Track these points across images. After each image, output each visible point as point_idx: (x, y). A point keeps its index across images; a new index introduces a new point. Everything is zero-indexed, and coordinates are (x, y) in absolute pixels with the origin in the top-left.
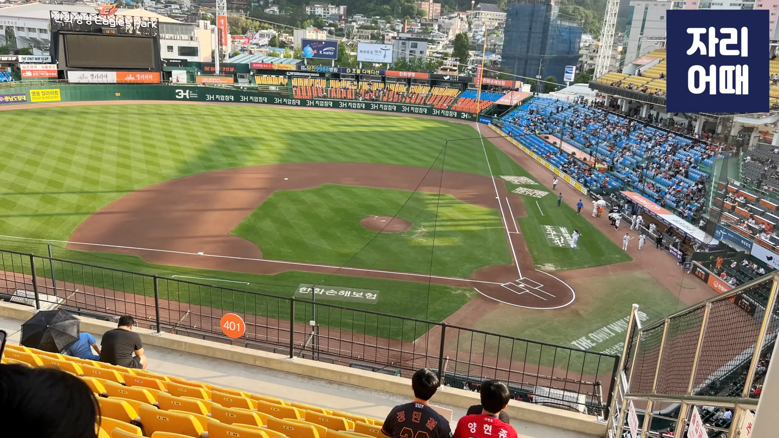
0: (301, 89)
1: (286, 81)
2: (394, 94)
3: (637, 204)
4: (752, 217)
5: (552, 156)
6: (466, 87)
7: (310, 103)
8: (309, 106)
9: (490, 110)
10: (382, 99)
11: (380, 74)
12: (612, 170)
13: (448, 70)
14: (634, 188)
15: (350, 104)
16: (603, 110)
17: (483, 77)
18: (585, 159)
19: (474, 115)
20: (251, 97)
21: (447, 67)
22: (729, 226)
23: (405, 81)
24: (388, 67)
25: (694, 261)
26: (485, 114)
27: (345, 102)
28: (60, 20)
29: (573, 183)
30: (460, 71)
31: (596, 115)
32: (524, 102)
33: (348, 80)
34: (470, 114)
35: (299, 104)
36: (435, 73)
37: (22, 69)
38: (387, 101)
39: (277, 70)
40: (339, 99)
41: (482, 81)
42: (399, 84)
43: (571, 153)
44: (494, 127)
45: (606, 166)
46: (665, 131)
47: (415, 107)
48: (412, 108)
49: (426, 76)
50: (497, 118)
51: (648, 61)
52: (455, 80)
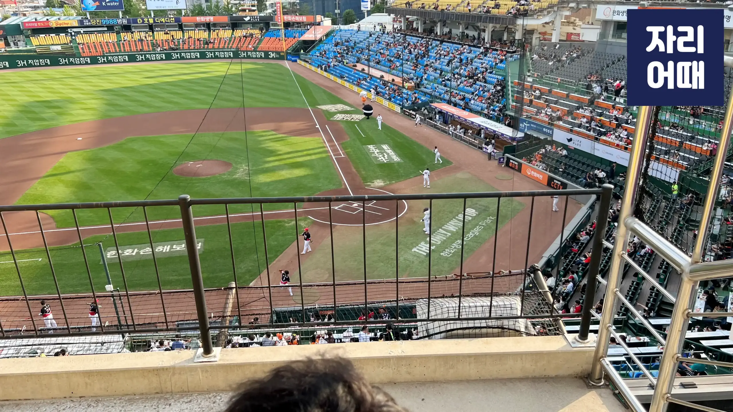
0: (88, 46)
1: (69, 38)
2: (195, 41)
3: (447, 112)
4: (548, 106)
5: (362, 82)
6: (269, 27)
7: (101, 60)
8: (101, 63)
9: (297, 47)
10: (183, 48)
11: (176, 22)
12: (419, 87)
13: (247, 11)
14: (441, 99)
15: (147, 55)
16: (402, 34)
17: (283, 14)
18: (393, 80)
19: (282, 54)
20: (30, 61)
21: (245, 7)
22: (531, 118)
23: (204, 26)
24: (183, 14)
25: (507, 154)
26: (292, 51)
27: (142, 55)
29: (386, 103)
30: (260, 11)
31: (396, 39)
32: (327, 35)
33: (141, 31)
34: (278, 53)
35: (89, 62)
36: (234, 15)
38: (189, 49)
39: (56, 28)
40: (134, 52)
41: (284, 19)
42: (199, 30)
43: (379, 77)
44: (303, 63)
45: (413, 84)
46: (460, 44)
47: (220, 52)
48: (217, 53)
49: (225, 19)
50: (305, 54)
52: (256, 20)
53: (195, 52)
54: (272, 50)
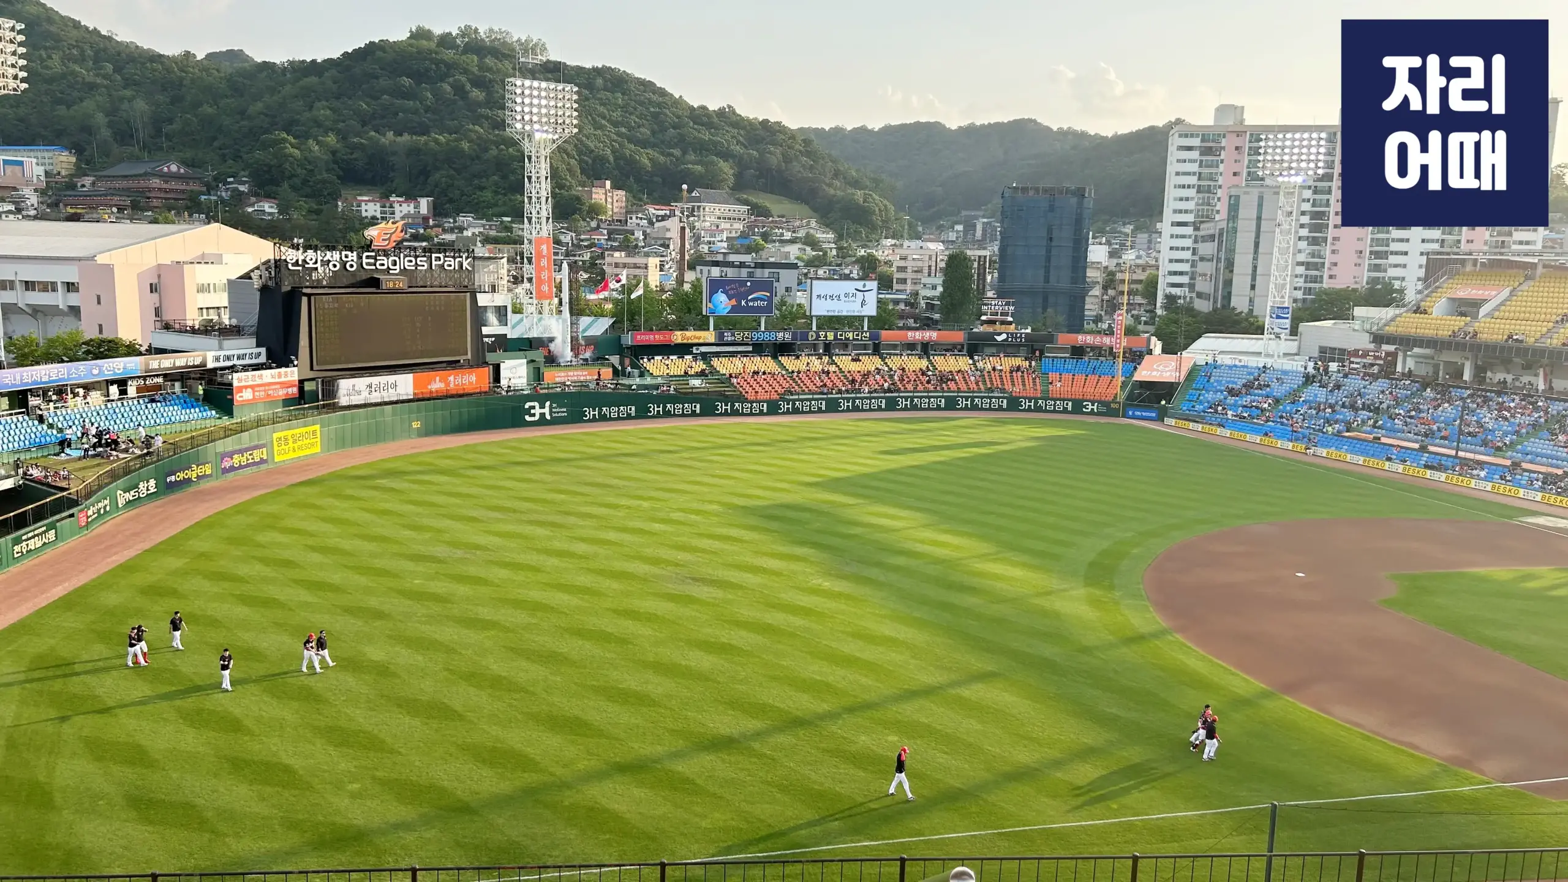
8: (784, 413)
9: (1138, 392)
11: (870, 339)
15: (857, 401)
19: (1113, 406)
20: (669, 406)
23: (916, 349)
27: (848, 399)
28: (296, 264)
32: (1190, 374)
33: (811, 355)
35: (766, 411)
36: (976, 330)
37: (235, 384)
39: (677, 345)
42: (908, 355)
44: (1194, 426)
47: (982, 398)
48: (976, 400)
49: (958, 336)
50: (1172, 408)
51: (1487, 293)
52: (1019, 340)
53: (937, 397)
54: (1092, 398)
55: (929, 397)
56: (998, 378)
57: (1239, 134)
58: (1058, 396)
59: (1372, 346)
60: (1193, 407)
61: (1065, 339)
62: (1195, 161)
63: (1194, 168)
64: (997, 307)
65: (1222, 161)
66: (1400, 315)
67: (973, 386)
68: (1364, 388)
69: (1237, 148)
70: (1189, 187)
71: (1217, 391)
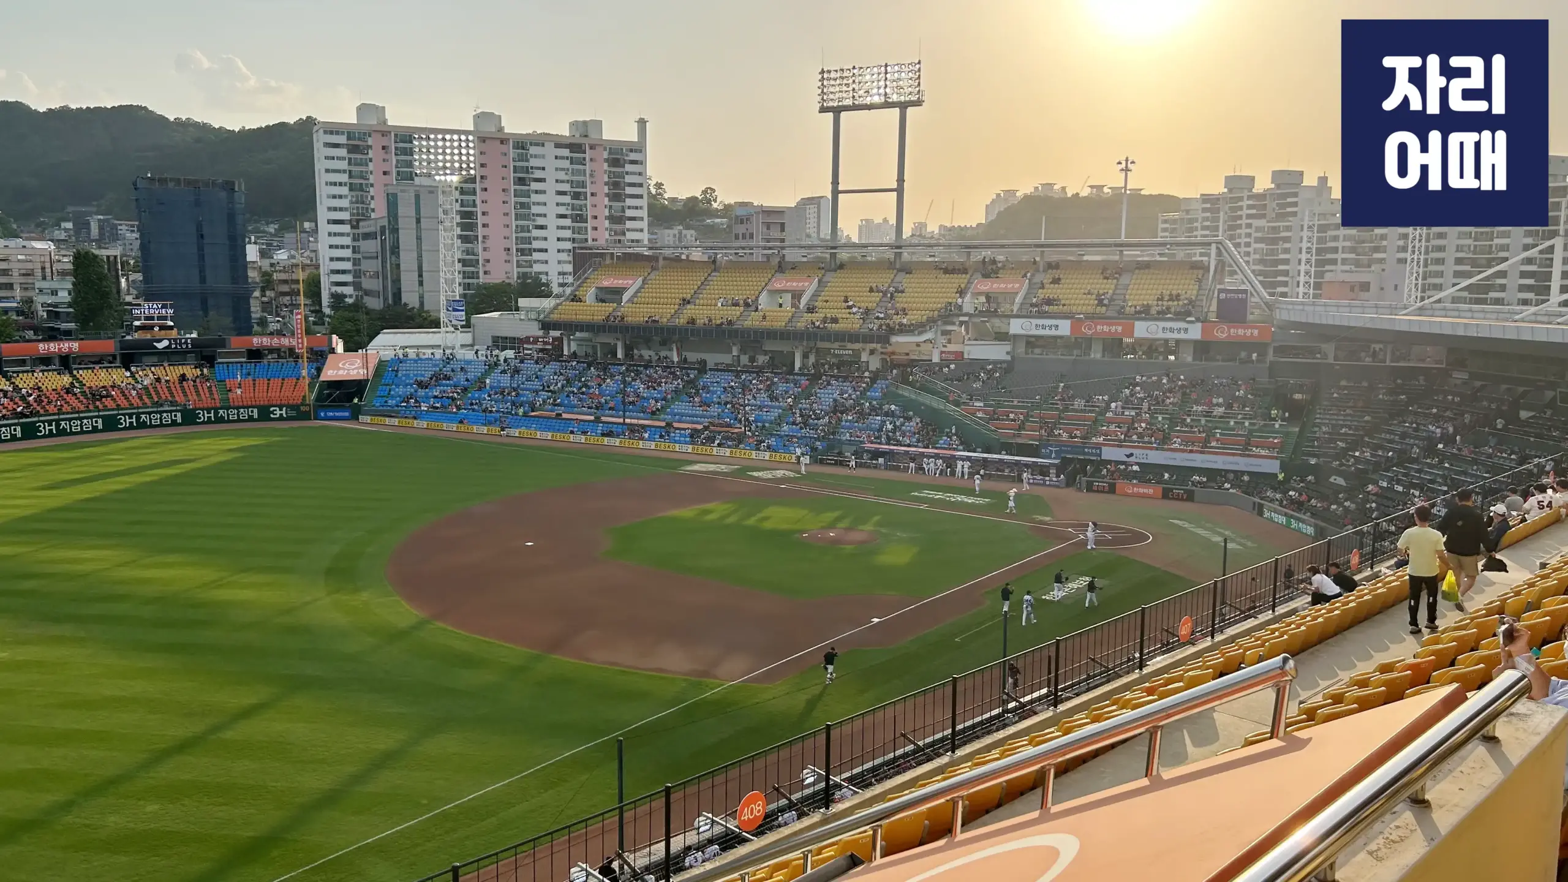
9: (327, 393)
13: (156, 329)
19: (302, 408)
23: (52, 363)
25: (1084, 478)
29: (763, 455)
32: (377, 370)
34: (290, 407)
36: (129, 337)
47: (150, 413)
48: (143, 416)
49: (108, 346)
50: (365, 405)
51: (626, 282)
52: (184, 346)
53: (91, 418)
54: (279, 403)
55: (80, 419)
56: (166, 390)
57: (384, 134)
58: (241, 404)
59: (541, 333)
60: (386, 402)
61: (237, 343)
62: (344, 159)
63: (343, 165)
64: (152, 311)
65: (371, 160)
66: (560, 304)
67: (136, 401)
68: (540, 371)
69: (384, 148)
70: (341, 184)
71: (407, 385)
